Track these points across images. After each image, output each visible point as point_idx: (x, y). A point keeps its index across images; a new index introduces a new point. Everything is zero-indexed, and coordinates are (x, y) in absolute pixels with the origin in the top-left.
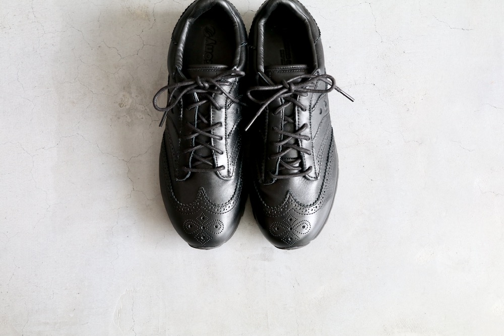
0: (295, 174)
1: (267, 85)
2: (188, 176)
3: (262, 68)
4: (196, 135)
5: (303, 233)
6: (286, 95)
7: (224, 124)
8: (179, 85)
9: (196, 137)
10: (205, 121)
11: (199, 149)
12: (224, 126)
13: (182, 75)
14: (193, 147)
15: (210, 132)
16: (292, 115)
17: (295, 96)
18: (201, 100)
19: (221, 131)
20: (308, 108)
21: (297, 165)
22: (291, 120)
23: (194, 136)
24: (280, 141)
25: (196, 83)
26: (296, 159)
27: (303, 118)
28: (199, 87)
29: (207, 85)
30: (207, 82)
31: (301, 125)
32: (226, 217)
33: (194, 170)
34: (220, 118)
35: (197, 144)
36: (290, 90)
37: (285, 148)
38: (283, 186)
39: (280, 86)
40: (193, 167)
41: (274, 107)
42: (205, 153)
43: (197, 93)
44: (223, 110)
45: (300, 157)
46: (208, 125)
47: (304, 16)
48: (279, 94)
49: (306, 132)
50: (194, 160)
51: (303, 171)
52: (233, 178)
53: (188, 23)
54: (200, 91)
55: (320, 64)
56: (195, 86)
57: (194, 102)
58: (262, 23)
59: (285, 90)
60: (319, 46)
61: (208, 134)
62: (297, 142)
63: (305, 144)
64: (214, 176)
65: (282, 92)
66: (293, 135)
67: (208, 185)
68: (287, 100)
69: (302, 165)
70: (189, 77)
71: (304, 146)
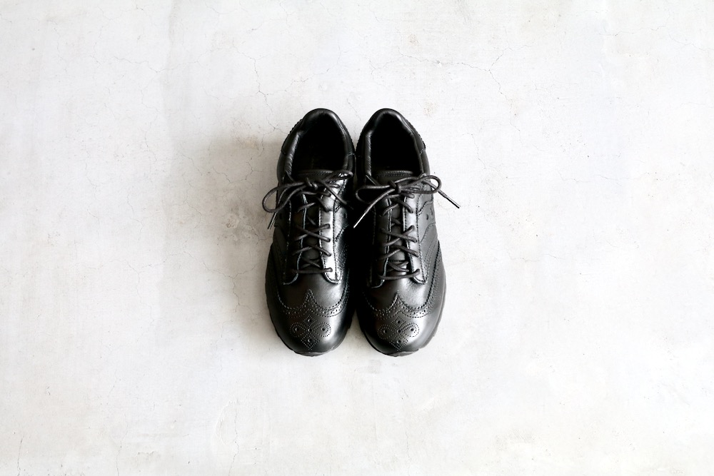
0: (403, 277)
1: (374, 185)
2: (295, 279)
3: (370, 173)
4: (304, 236)
5: (411, 337)
6: (393, 196)
7: (332, 226)
8: (289, 186)
9: (304, 238)
10: (313, 223)
11: (307, 251)
12: (332, 229)
13: (292, 179)
14: (301, 249)
15: (318, 233)
16: (400, 218)
17: (402, 198)
18: (309, 203)
19: (329, 234)
20: (415, 210)
21: (405, 267)
22: (398, 222)
23: (302, 237)
24: (388, 242)
25: (306, 183)
26: (403, 262)
27: (411, 220)
28: (308, 189)
29: (316, 186)
30: (316, 182)
31: (409, 226)
32: (334, 321)
33: (302, 272)
34: (328, 220)
35: (305, 246)
36: (397, 189)
37: (393, 248)
38: (391, 284)
39: (388, 186)
40: (300, 269)
41: (381, 208)
42: (313, 255)
43: (306, 195)
44: (332, 213)
45: (408, 259)
46: (315, 226)
47: (409, 129)
48: (386, 194)
49: (413, 234)
50: (302, 262)
51: (410, 272)
52: (340, 282)
53: (297, 136)
54: (308, 193)
55: (426, 169)
56: (304, 187)
57: (304, 204)
58: (369, 135)
59: (392, 190)
60: (424, 156)
61: (316, 235)
62: (404, 242)
63: (413, 246)
64: (322, 279)
65: (389, 192)
66: (401, 236)
67: (315, 287)
68: (394, 202)
69: (410, 267)
70: (297, 180)
71: (411, 248)
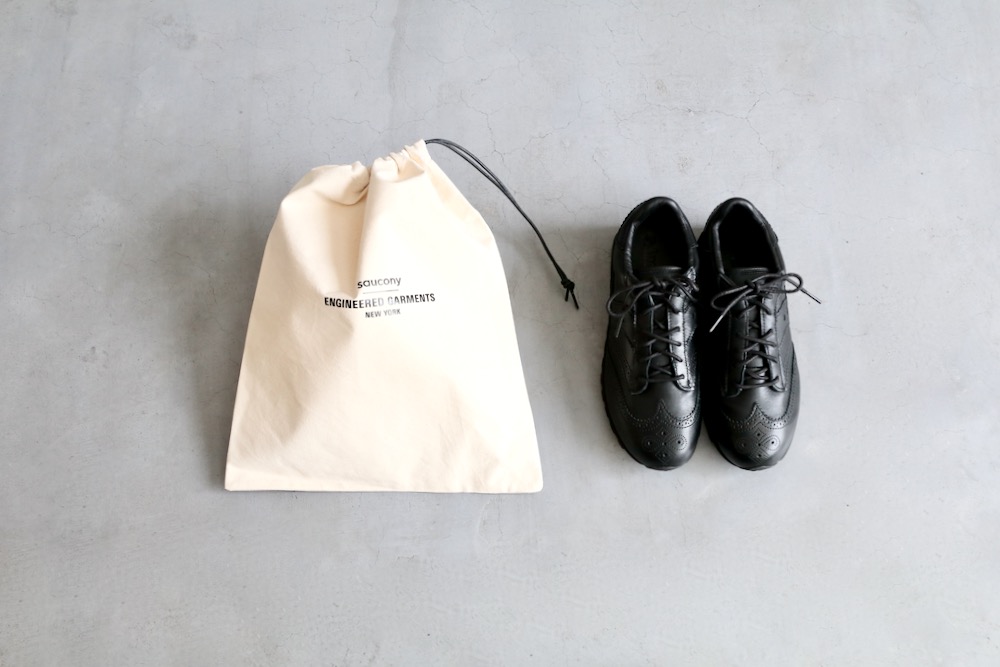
0: (762, 385)
1: (731, 288)
2: (645, 388)
3: (722, 270)
4: (653, 341)
5: (772, 450)
6: (751, 297)
7: (681, 329)
8: (635, 287)
9: (653, 345)
10: (662, 326)
11: (656, 357)
12: (682, 331)
13: (636, 278)
14: (649, 355)
15: (668, 337)
16: (757, 319)
17: (760, 299)
18: (656, 304)
19: (678, 337)
20: (773, 312)
21: (763, 374)
22: (756, 325)
23: (650, 343)
24: (746, 348)
25: (653, 283)
26: (762, 368)
27: (768, 322)
28: (655, 288)
29: (664, 284)
30: (664, 280)
31: (766, 331)
32: (686, 432)
33: (653, 381)
34: (676, 322)
35: (654, 351)
36: (755, 289)
37: (752, 354)
38: (748, 395)
39: (745, 287)
40: (650, 378)
41: (737, 311)
42: (663, 362)
43: (653, 296)
44: (681, 314)
45: (766, 365)
46: (666, 331)
47: (761, 220)
48: (740, 297)
49: (771, 338)
50: (652, 370)
51: (769, 380)
52: (693, 389)
54: (655, 293)
55: (783, 267)
56: (651, 287)
57: (651, 306)
58: (717, 227)
59: (750, 291)
60: (777, 249)
61: (666, 340)
62: (762, 348)
63: (770, 351)
64: (674, 387)
65: (744, 294)
66: (760, 341)
67: (667, 396)
68: (751, 304)
69: (768, 374)
70: (641, 279)
71: (770, 353)
